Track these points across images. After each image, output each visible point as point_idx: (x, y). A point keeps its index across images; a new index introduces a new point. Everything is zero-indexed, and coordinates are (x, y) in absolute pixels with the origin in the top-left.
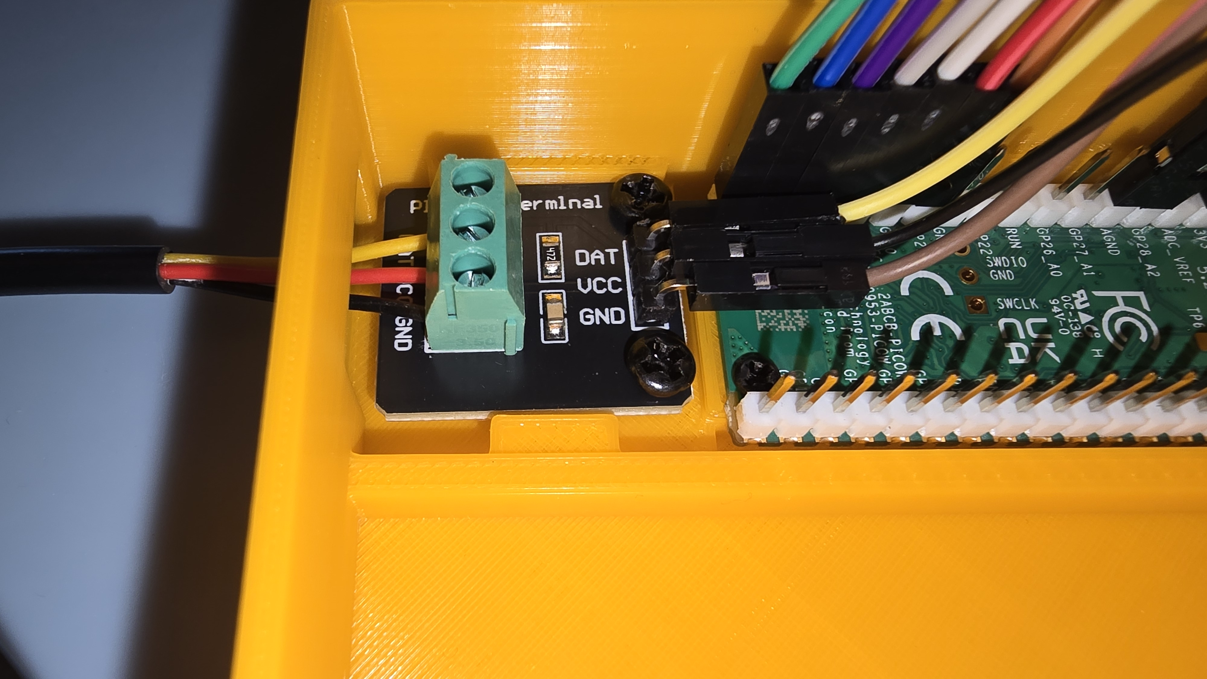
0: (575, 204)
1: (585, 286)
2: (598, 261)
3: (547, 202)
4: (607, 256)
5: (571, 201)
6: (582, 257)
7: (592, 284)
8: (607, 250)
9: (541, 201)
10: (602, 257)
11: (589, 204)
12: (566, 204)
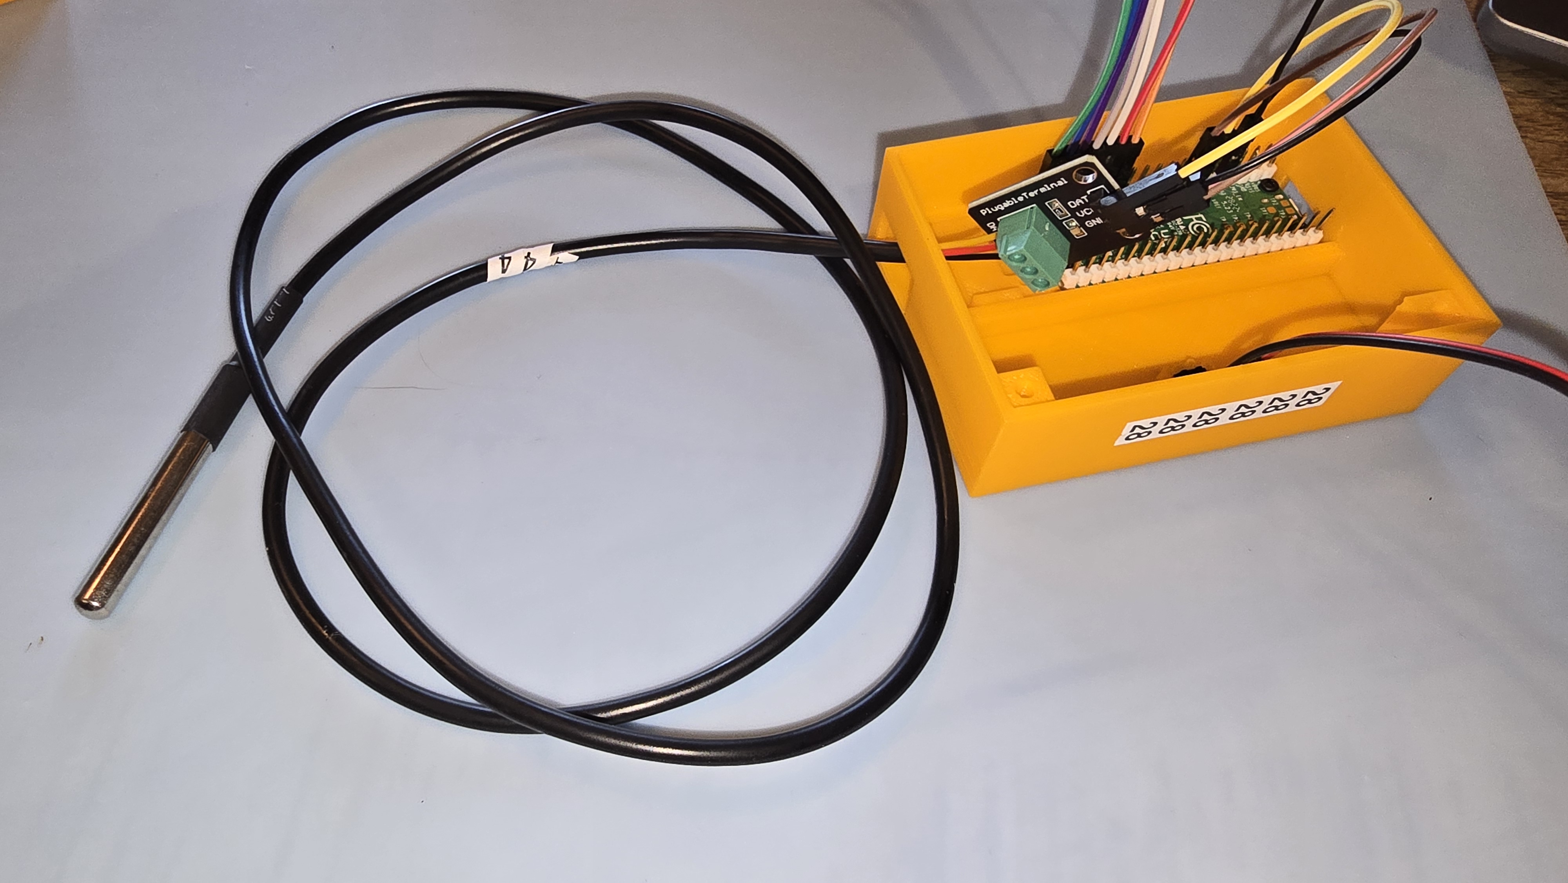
0: (1054, 186)
1: (1081, 214)
2: (1080, 203)
3: (1041, 189)
4: (1083, 200)
5: (1051, 185)
6: (1072, 204)
7: (1084, 212)
8: (1082, 198)
9: (1037, 190)
10: (1081, 201)
11: (1060, 183)
12: (1050, 187)
